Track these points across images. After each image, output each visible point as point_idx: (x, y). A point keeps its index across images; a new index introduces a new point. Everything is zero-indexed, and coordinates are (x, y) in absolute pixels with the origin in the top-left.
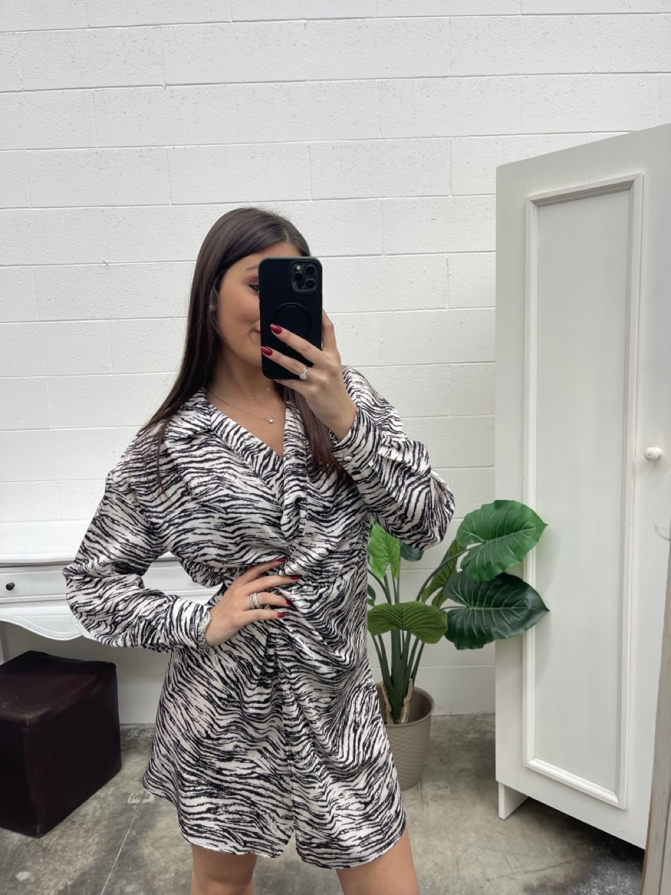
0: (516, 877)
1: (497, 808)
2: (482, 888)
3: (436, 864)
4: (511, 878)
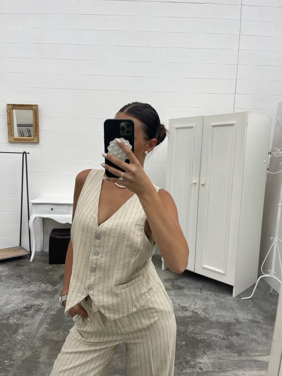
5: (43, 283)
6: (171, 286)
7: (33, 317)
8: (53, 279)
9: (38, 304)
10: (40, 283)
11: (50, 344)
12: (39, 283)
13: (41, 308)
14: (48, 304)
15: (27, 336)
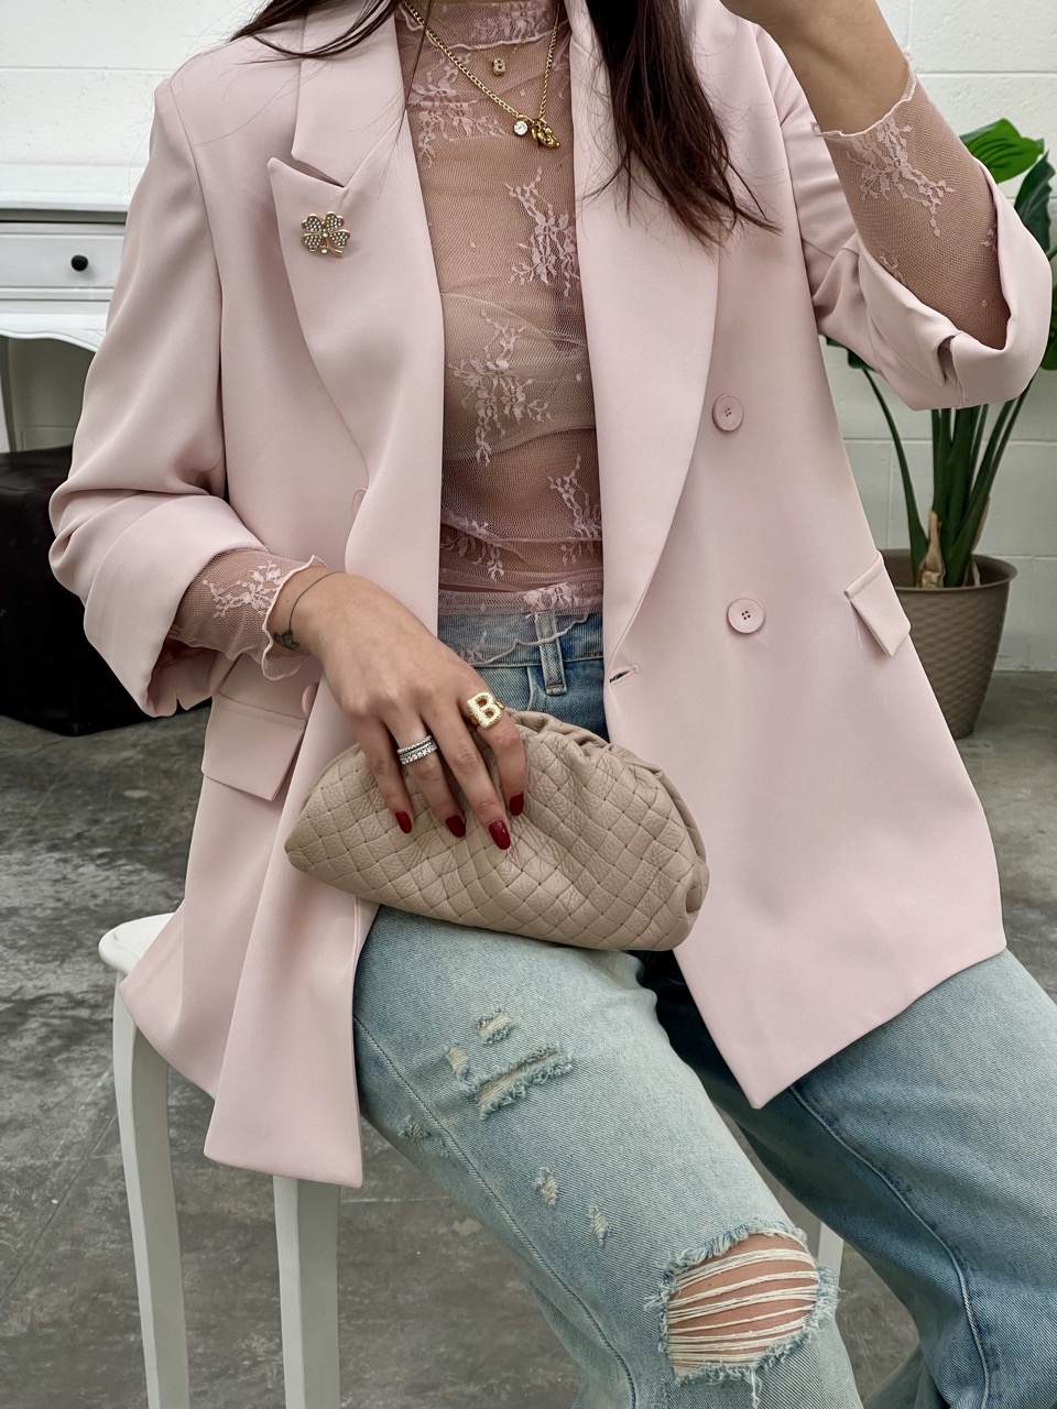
5: (92, 859)
7: (45, 1075)
8: (165, 831)
9: (68, 995)
10: (65, 861)
11: (210, 1243)
12: (57, 855)
13: (100, 1016)
15: (15, 1191)
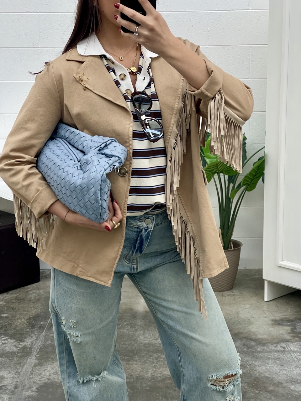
0: (268, 317)
1: (263, 298)
2: (249, 320)
3: (227, 313)
4: (265, 317)
6: (290, 333)
8: (14, 326)
14: (13, 378)
